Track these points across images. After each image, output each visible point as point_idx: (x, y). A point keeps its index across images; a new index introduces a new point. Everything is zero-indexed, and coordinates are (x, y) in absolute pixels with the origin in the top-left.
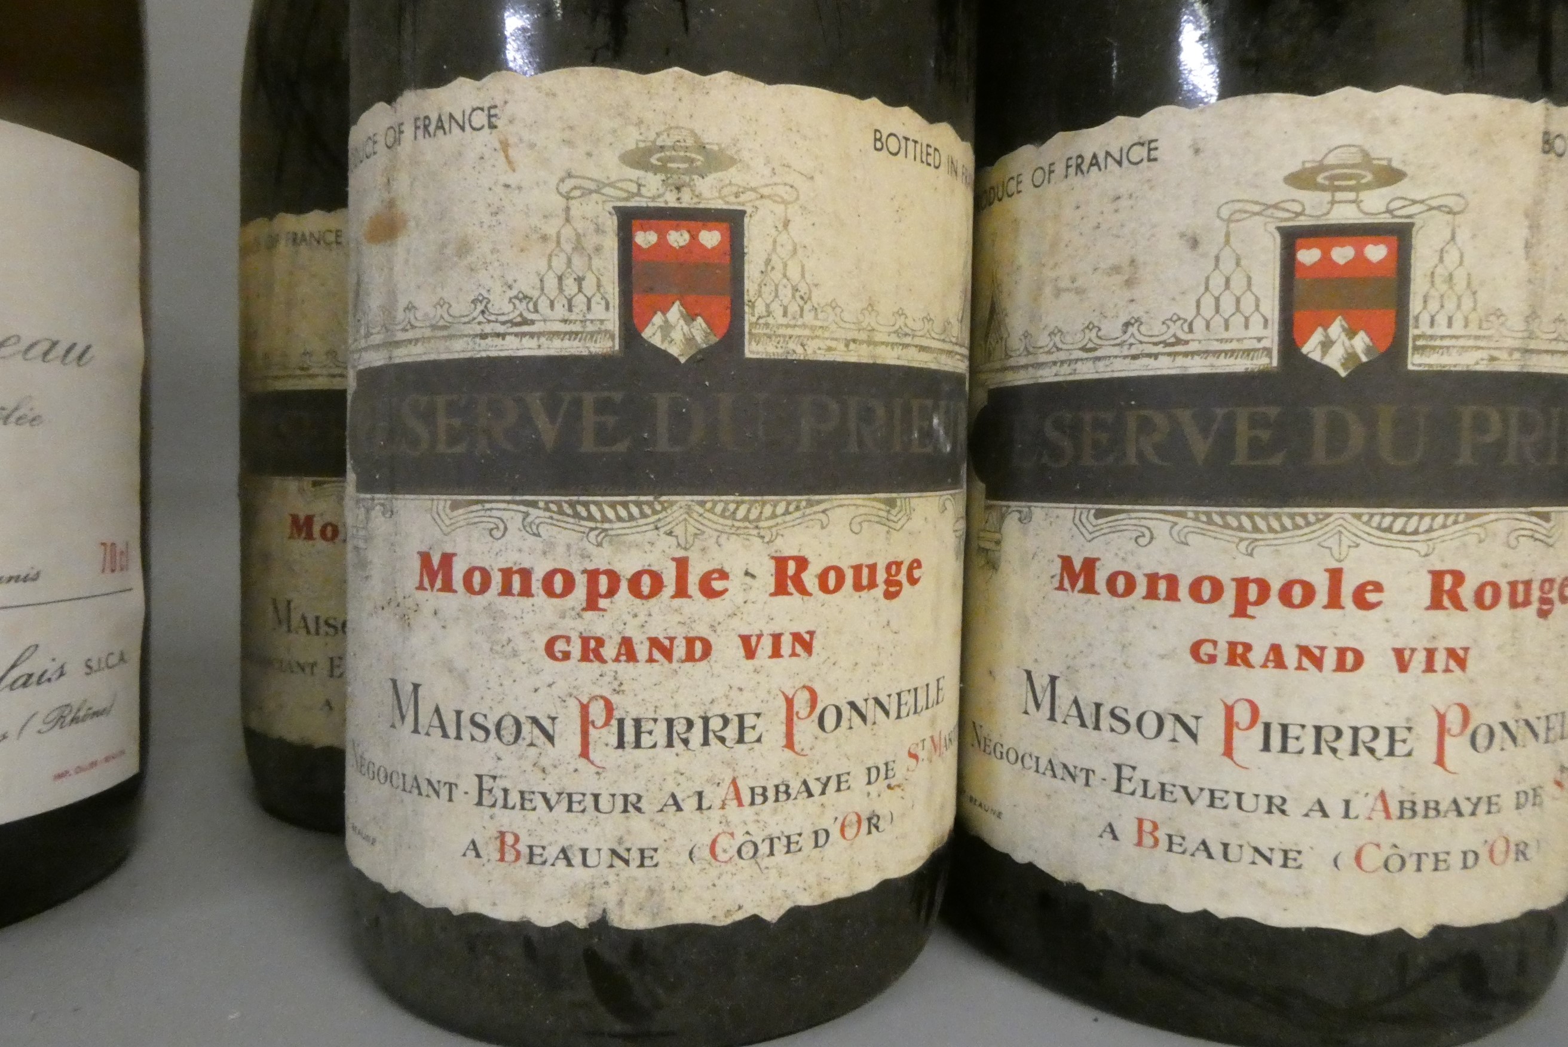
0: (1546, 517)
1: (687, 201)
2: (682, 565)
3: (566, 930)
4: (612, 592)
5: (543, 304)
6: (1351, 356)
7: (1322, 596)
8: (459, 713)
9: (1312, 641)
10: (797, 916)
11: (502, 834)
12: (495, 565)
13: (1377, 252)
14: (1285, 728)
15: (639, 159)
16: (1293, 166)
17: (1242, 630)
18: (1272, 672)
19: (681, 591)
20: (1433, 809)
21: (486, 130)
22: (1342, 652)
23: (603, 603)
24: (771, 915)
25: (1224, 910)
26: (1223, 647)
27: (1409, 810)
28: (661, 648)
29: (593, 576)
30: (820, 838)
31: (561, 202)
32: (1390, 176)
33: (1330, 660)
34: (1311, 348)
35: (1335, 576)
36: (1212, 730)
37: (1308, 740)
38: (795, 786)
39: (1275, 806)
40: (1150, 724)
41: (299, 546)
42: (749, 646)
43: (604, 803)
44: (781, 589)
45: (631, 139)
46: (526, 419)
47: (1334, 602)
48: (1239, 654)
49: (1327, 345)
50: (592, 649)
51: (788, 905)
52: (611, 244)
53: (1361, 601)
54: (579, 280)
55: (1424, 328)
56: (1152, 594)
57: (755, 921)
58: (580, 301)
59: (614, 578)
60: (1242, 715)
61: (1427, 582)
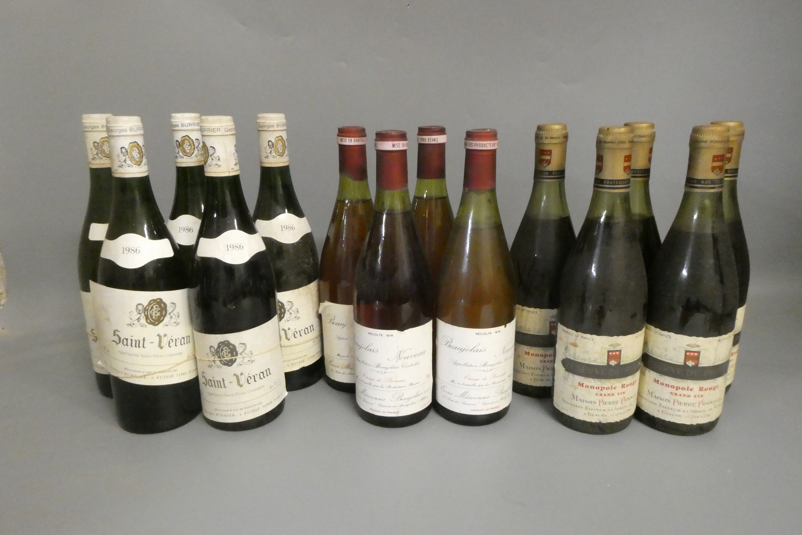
0: (715, 380)
1: (615, 349)
2: (612, 386)
3: (596, 423)
4: (604, 389)
5: (598, 360)
6: (692, 365)
7: (686, 389)
8: (583, 400)
9: (685, 394)
10: (621, 421)
11: (589, 413)
12: (590, 385)
13: (696, 354)
14: (681, 402)
15: (610, 346)
16: (687, 344)
17: (677, 392)
18: (680, 397)
19: (612, 389)
20: (697, 411)
21: (592, 341)
22: (688, 395)
23: (603, 390)
24: (618, 421)
25: (672, 421)
26: (674, 393)
27: (695, 412)
28: (609, 395)
29: (602, 387)
30: (624, 413)
31: (601, 349)
32: (698, 346)
33: (687, 396)
34: (687, 363)
35: (688, 387)
36: (672, 401)
37: (683, 404)
38: (622, 407)
39: (679, 411)
40: (665, 400)
41: (526, 356)
42: (618, 394)
43: (601, 410)
44: (622, 388)
45: (610, 343)
46: (595, 371)
47: (688, 390)
48: (676, 394)
49: (689, 363)
50: (601, 395)
51: (620, 420)
52: (607, 354)
53: (691, 390)
54: (602, 358)
55: (701, 362)
56: (666, 386)
57: (617, 422)
58: (602, 360)
59: (604, 388)
60: (676, 401)
61: (699, 388)
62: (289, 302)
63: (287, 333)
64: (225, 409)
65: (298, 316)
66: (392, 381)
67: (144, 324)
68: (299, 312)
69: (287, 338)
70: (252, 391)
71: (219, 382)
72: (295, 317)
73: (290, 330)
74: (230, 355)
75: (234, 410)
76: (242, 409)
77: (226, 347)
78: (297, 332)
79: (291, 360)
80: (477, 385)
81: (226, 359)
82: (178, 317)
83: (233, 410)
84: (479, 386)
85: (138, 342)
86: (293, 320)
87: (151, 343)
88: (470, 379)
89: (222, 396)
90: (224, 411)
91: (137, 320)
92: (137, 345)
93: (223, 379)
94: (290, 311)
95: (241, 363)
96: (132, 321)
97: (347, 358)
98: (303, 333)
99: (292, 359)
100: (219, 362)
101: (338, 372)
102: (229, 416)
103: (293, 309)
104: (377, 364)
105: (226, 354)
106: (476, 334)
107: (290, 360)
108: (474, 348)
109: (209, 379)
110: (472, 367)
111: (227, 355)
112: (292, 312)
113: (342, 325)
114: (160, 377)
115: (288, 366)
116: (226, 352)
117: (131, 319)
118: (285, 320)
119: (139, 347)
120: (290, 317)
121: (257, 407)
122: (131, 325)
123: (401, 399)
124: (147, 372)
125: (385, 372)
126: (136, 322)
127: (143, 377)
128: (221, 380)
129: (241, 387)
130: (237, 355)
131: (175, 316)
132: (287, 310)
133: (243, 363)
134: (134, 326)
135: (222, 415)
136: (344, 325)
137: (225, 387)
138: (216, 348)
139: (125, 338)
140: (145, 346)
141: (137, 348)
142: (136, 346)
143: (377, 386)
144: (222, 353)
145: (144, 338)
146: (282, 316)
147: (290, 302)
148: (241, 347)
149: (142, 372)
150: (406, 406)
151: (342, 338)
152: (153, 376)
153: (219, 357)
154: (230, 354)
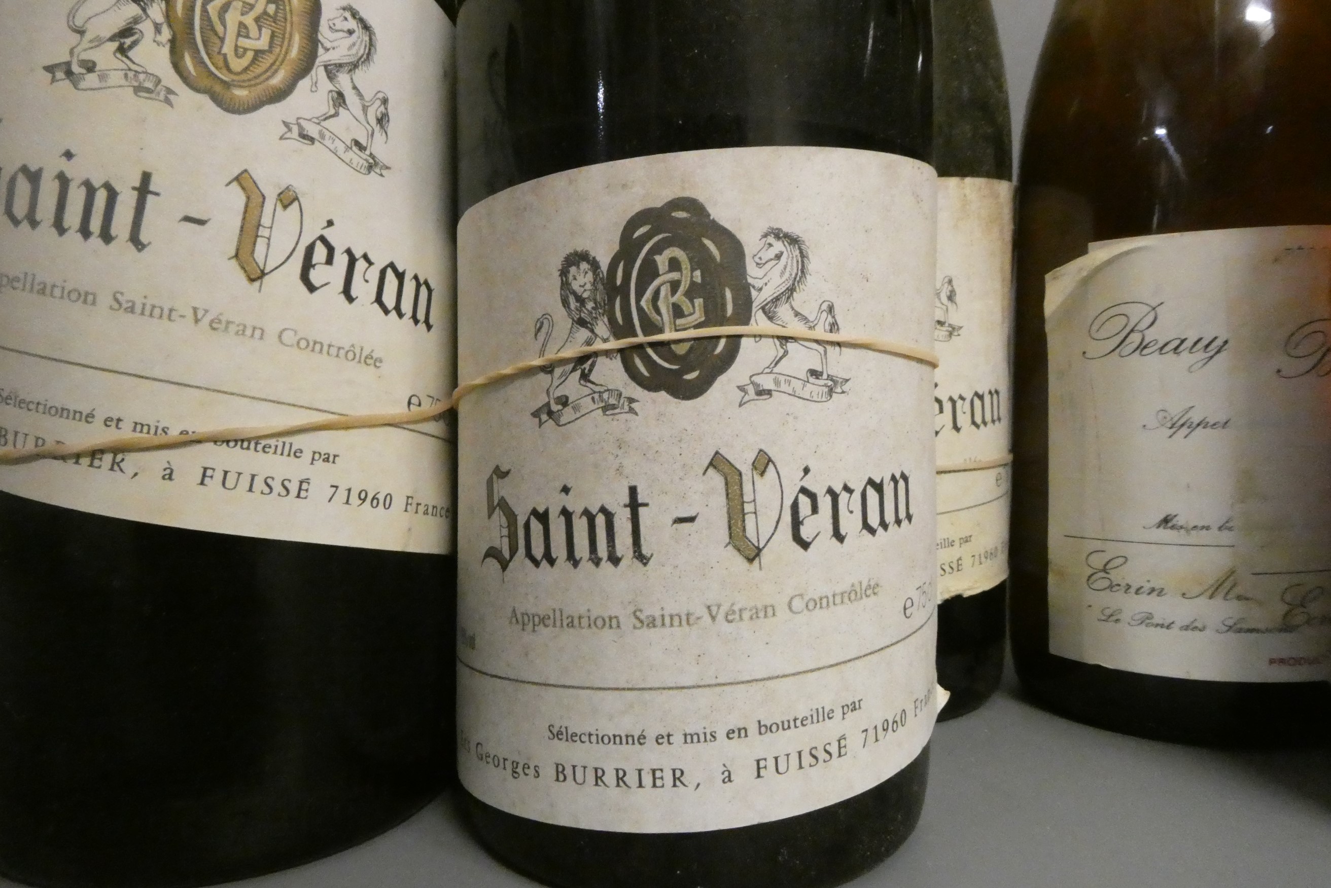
64: (625, 725)
67: (159, 81)
70: (819, 603)
71: (600, 520)
74: (696, 310)
75: (689, 738)
76: (741, 732)
77: (676, 252)
81: (668, 335)
82: (380, 121)
83: (677, 738)
85: (101, 197)
87: (187, 219)
89: (612, 622)
90: (616, 739)
91: (112, 39)
92: (95, 225)
93: (633, 491)
95: (767, 382)
96: (85, 44)
97: (1226, 537)
100: (617, 364)
101: (1156, 620)
102: (647, 779)
105: (674, 299)
109: (534, 512)
111: (678, 312)
113: (1201, 345)
114: (219, 476)
116: (675, 286)
117: (81, 32)
119: (106, 236)
121: (830, 731)
122: (69, 73)
124: (138, 426)
126: (105, 57)
127: (108, 458)
128: (618, 503)
129: (751, 560)
130: (743, 315)
131: (365, 109)
133: (777, 383)
134: (91, 80)
135: (599, 778)
136: (1219, 342)
137: (641, 558)
138: (604, 263)
139: (24, 169)
140: (144, 237)
141: (95, 241)
142: (85, 232)
144: (649, 294)
145: (146, 177)
148: (778, 257)
149: (107, 422)
151: (1196, 420)
152: (174, 456)
153: (621, 330)
154: (699, 302)
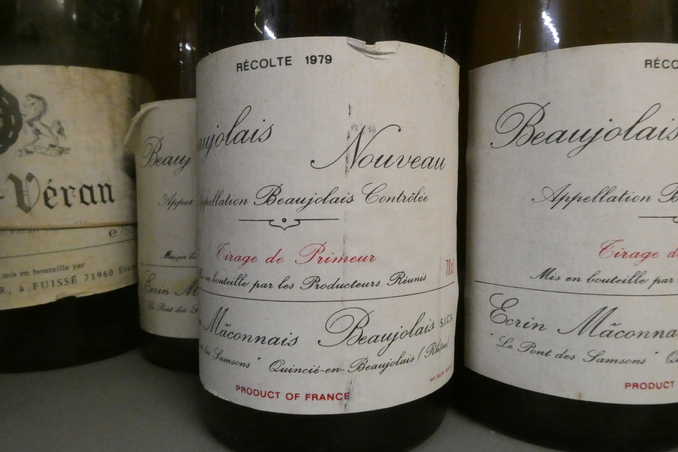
62: (33, 96)
63: (24, 188)
65: (61, 145)
66: (324, 257)
68: (66, 132)
69: (21, 204)
72: (52, 146)
73: (34, 181)
78: (54, 191)
79: (31, 272)
80: (650, 277)
84: (657, 281)
86: (43, 153)
88: (622, 252)
94: (37, 124)
98: (74, 199)
99: (34, 271)
103: (47, 119)
104: (266, 191)
106: (647, 63)
107: (26, 273)
108: (638, 122)
110: (630, 203)
112: (42, 129)
115: (22, 290)
118: (20, 151)
120: (35, 141)
123: (360, 339)
125: (299, 220)
132: (25, 119)
143: (265, 286)
146: (10, 136)
147: (39, 98)
150: (378, 370)
